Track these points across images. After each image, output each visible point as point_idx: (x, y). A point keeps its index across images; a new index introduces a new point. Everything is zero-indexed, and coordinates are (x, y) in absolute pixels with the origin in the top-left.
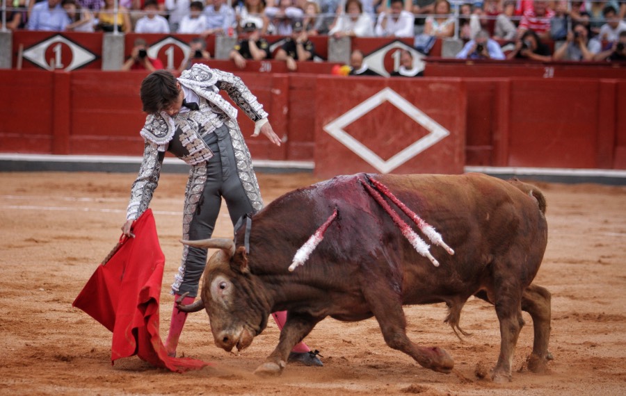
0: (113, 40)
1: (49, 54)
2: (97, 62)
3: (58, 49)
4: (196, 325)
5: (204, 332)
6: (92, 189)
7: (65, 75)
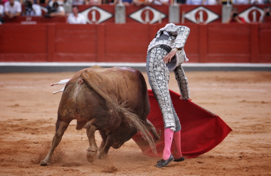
0: (227, 8)
1: (197, 16)
2: (219, 19)
3: (201, 14)
4: (263, 145)
5: (267, 148)
6: (218, 80)
7: (204, 26)
